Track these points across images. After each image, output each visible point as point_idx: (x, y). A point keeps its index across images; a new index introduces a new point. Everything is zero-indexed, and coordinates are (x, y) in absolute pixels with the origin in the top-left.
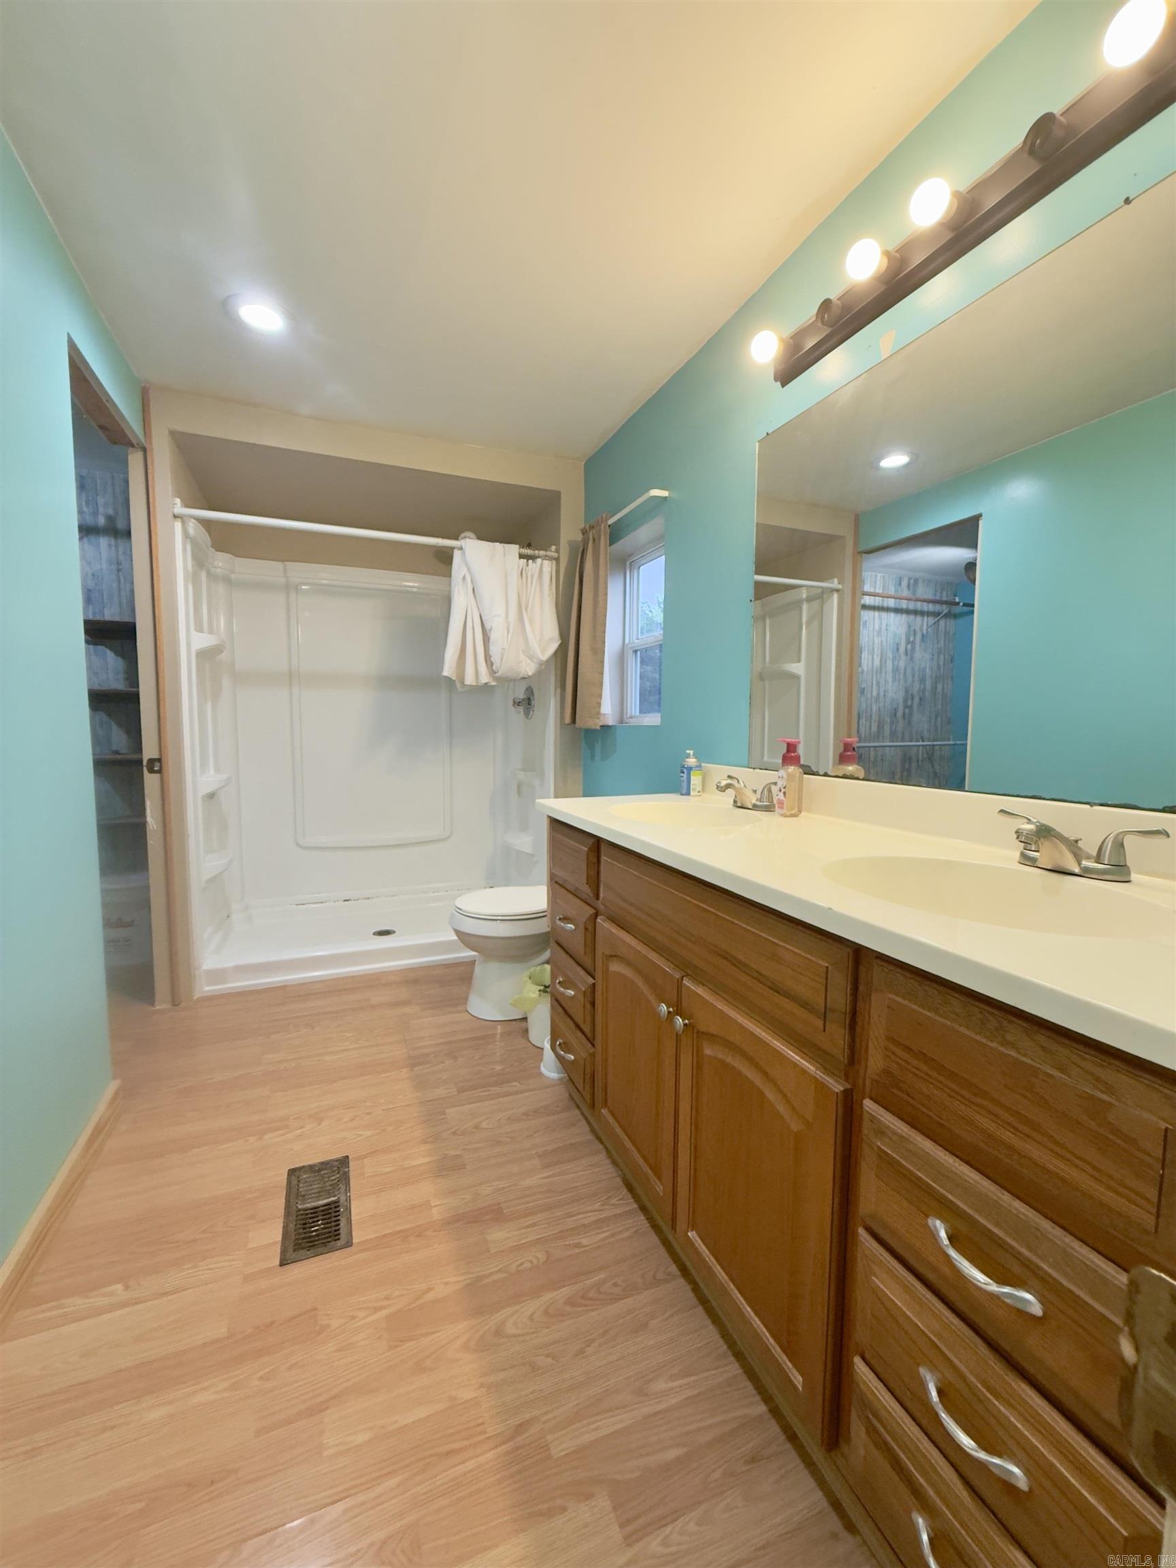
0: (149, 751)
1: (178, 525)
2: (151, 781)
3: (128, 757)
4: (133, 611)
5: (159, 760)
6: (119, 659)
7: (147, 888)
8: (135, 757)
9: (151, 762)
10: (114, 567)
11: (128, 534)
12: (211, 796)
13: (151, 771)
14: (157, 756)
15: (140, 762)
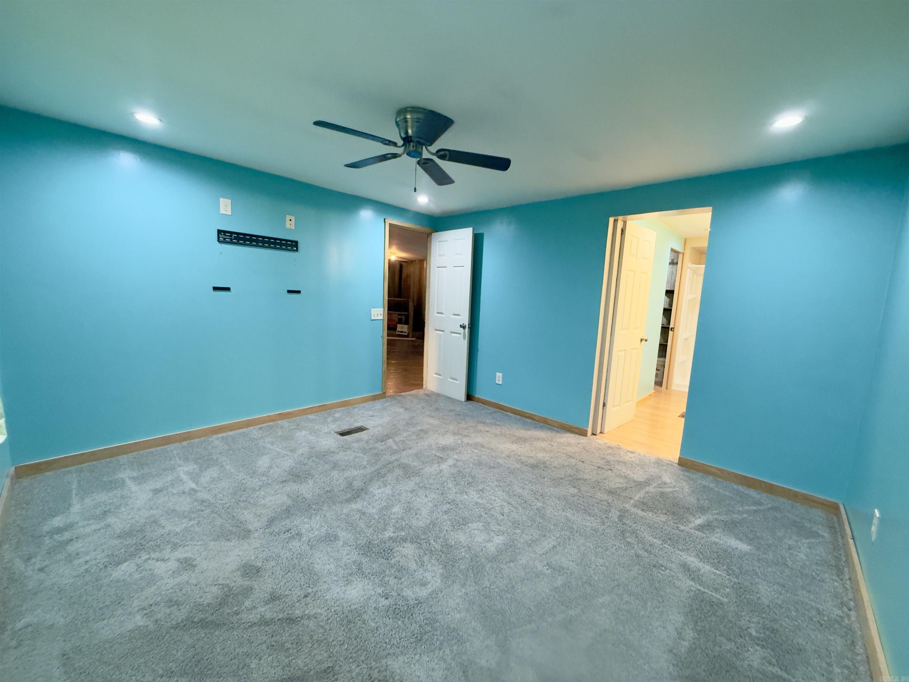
0: (671, 326)
1: (689, 270)
2: (671, 333)
3: (666, 326)
4: (674, 287)
5: (674, 328)
6: (668, 299)
7: (665, 362)
8: (668, 326)
9: (672, 328)
10: (671, 273)
11: (677, 263)
12: (687, 339)
13: (671, 330)
14: (673, 327)
15: (669, 328)
